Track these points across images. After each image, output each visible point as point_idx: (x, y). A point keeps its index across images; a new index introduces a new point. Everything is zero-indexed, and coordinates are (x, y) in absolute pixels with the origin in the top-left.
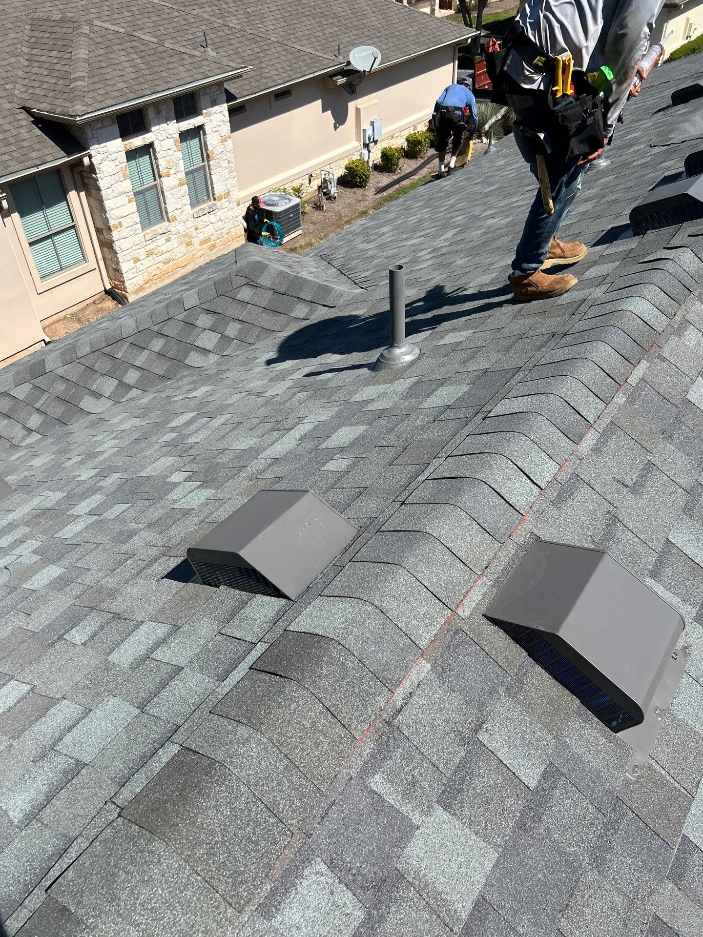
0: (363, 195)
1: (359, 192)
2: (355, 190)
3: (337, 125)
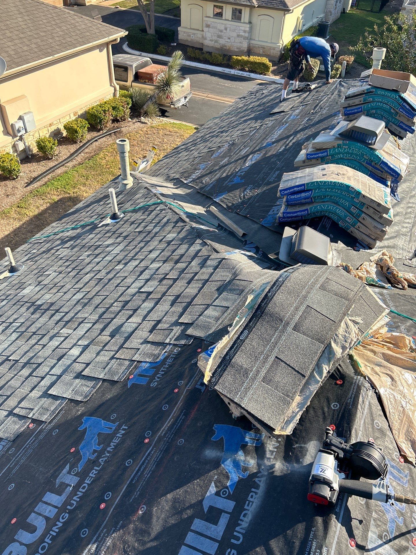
1: (11, 184)
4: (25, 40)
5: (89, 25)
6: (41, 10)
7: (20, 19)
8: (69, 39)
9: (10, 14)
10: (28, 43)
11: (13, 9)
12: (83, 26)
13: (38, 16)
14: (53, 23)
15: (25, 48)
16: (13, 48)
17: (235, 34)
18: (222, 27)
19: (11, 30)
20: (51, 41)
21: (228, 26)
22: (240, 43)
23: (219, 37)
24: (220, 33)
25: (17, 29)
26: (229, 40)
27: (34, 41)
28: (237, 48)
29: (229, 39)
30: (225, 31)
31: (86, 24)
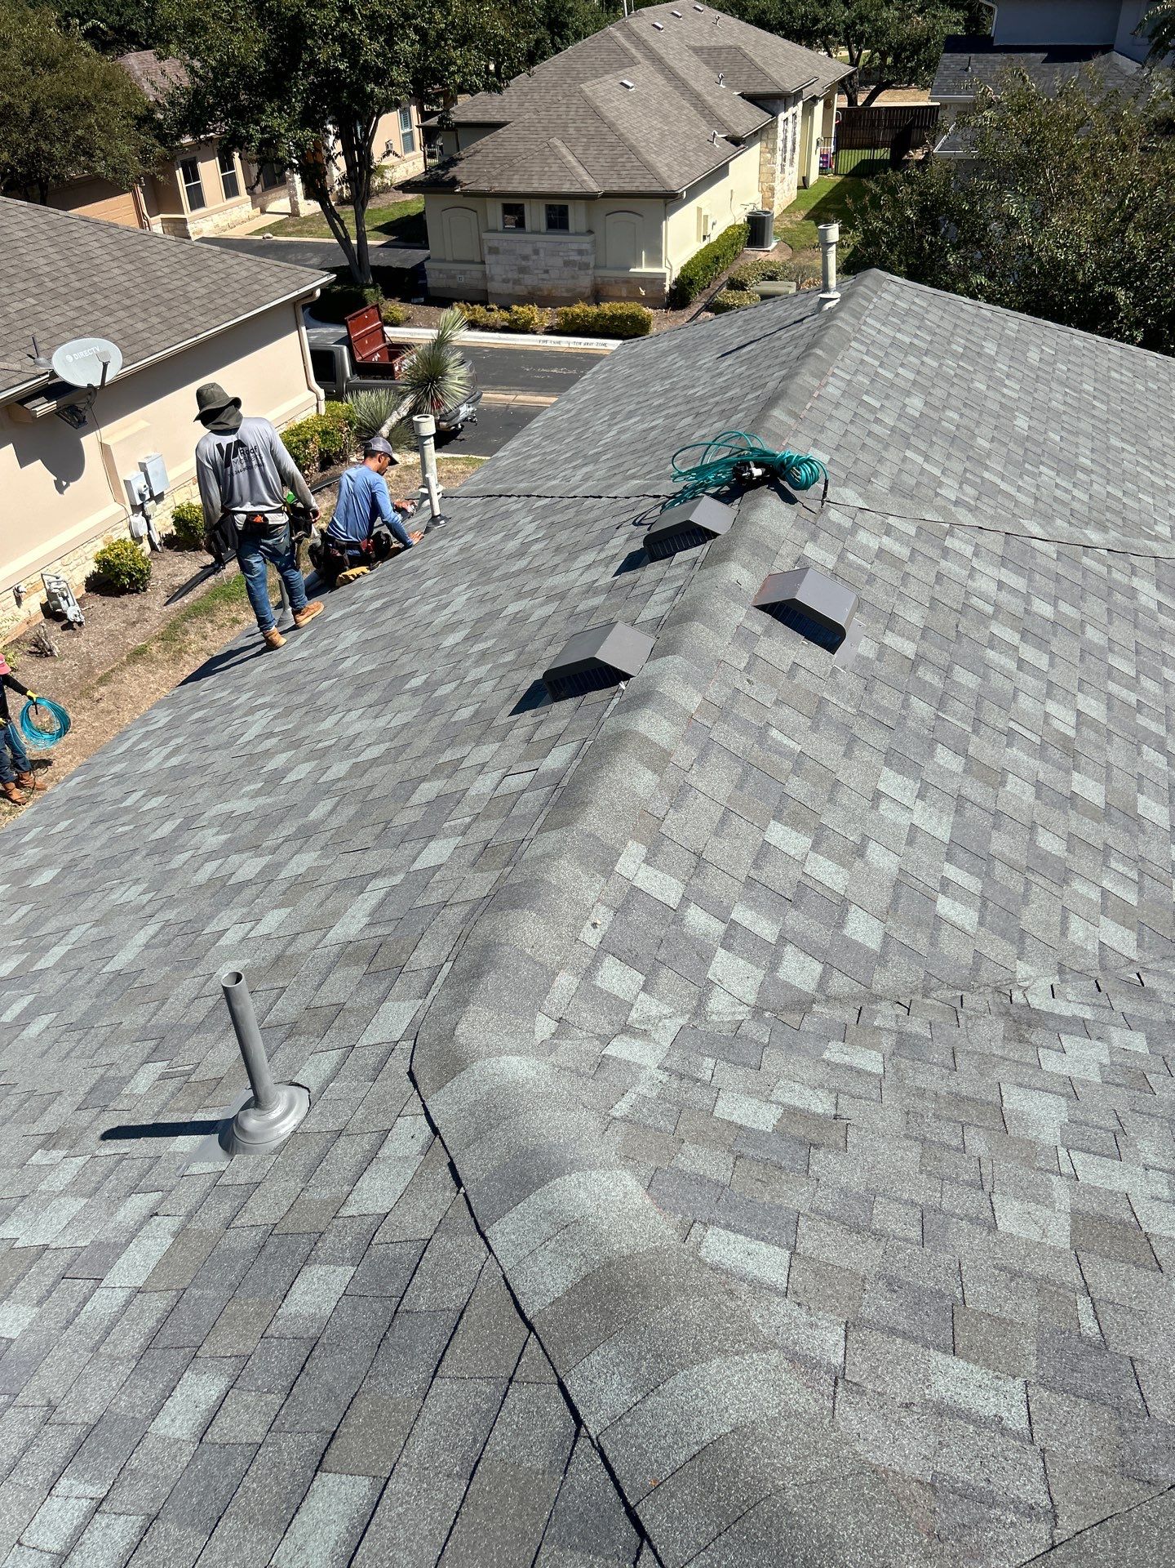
0: (142, 608)
1: (132, 602)
2: (125, 598)
3: (64, 483)
4: (136, 310)
5: (256, 269)
6: (155, 250)
7: (116, 271)
8: (220, 301)
9: (97, 261)
10: (143, 315)
11: (99, 252)
12: (245, 274)
13: (151, 261)
14: (184, 272)
15: (140, 326)
16: (117, 327)
17: (559, 262)
18: (528, 250)
19: (106, 293)
20: (186, 307)
21: (539, 245)
22: (573, 277)
23: (523, 270)
24: (524, 263)
25: (115, 289)
26: (545, 276)
27: (153, 310)
28: (568, 291)
29: (547, 272)
30: (535, 257)
31: (247, 269)
